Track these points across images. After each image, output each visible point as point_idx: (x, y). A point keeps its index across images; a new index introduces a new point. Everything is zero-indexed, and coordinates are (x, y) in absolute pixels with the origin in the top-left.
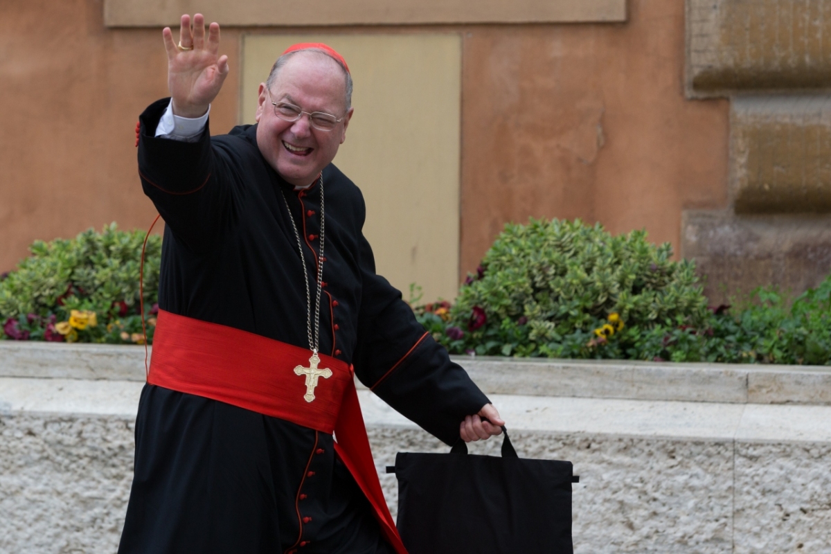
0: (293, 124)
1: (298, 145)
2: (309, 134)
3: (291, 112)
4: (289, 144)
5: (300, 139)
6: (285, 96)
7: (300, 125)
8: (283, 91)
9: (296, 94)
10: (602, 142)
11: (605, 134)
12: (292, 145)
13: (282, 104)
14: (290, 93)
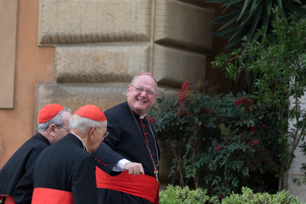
0: (141, 93)
1: (143, 100)
2: (146, 97)
3: (141, 90)
4: (140, 100)
6: (138, 86)
8: (138, 85)
9: (142, 85)
10: (2, 152)
11: (4, 149)
12: (141, 100)
13: (138, 88)
14: (140, 85)
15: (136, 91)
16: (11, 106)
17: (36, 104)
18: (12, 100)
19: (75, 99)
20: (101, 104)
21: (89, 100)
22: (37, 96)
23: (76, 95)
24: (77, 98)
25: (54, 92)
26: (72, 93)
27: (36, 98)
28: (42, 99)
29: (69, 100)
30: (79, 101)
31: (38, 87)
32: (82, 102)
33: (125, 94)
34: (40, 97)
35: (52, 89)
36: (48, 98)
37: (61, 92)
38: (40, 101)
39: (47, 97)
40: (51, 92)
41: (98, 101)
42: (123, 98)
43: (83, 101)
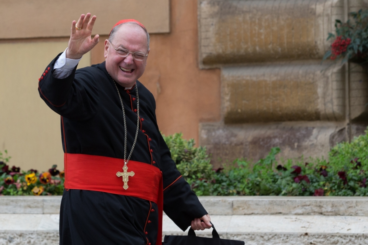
0: (124, 58)
1: (128, 68)
2: (133, 62)
3: (124, 53)
4: (123, 68)
5: (129, 65)
6: (120, 45)
7: (129, 59)
9: (126, 44)
10: (159, 91)
11: (161, 87)
13: (119, 49)
14: (123, 44)
15: (117, 53)
16: (167, 30)
17: (199, 26)
18: (167, 22)
19: (248, 17)
20: (282, 23)
21: (266, 17)
22: (200, 15)
23: (249, 12)
24: (251, 15)
25: (221, 9)
26: (244, 9)
27: (199, 18)
28: (206, 18)
29: (241, 19)
30: (254, 19)
31: (201, 3)
32: (257, 21)
33: (313, 7)
34: (203, 16)
35: (218, 5)
36: (213, 18)
37: (230, 8)
38: (203, 22)
39: (212, 16)
40: (216, 9)
41: (278, 18)
42: (311, 12)
43: (259, 19)
